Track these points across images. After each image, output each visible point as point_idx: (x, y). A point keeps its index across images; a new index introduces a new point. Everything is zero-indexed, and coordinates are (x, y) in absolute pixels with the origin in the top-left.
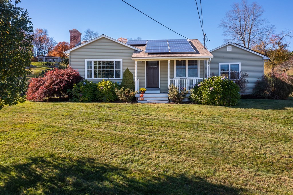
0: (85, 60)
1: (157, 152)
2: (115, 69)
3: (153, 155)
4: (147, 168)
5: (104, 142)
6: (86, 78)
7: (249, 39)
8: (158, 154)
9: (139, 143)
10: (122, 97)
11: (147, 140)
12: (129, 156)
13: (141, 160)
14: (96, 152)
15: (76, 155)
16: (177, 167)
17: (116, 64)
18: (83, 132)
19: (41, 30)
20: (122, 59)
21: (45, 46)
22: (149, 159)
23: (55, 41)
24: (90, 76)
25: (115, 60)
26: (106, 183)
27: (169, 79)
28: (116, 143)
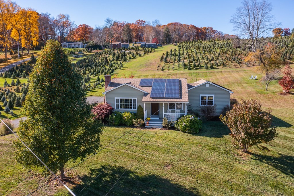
0: (115, 98)
1: (148, 165)
2: (132, 104)
3: (146, 166)
4: (143, 172)
5: (128, 159)
6: (115, 109)
7: (258, 34)
8: (148, 166)
9: (142, 160)
10: (136, 124)
11: (146, 159)
12: (137, 167)
13: (142, 168)
14: (125, 164)
15: (118, 165)
16: (154, 172)
17: (133, 101)
18: (119, 152)
19: (64, 16)
20: (137, 98)
21: (67, 30)
22: (145, 168)
23: (76, 25)
24: (118, 107)
25: (132, 98)
26: (129, 177)
27: (163, 114)
28: (133, 159)
